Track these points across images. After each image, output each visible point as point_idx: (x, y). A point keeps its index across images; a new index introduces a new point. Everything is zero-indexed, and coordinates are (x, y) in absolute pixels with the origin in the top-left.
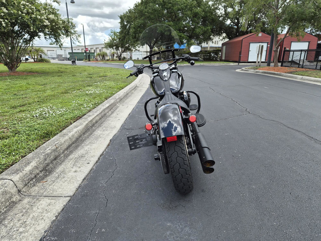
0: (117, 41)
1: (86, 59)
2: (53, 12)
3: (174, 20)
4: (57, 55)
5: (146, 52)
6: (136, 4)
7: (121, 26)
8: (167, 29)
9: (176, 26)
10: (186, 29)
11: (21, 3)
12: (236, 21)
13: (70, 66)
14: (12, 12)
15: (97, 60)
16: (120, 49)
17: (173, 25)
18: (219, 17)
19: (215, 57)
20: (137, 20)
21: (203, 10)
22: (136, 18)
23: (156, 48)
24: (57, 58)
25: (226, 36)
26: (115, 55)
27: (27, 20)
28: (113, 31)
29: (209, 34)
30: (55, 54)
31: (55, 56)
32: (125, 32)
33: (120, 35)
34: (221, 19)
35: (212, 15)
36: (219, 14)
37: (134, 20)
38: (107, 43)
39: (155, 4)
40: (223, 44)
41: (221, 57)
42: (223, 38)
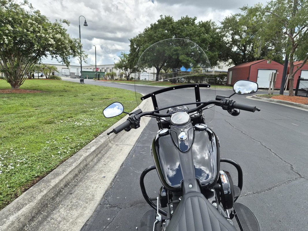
0: (126, 62)
1: (96, 78)
2: (61, 32)
3: (182, 45)
4: (70, 73)
5: (153, 73)
6: (146, 29)
7: (131, 49)
8: (175, 52)
9: (184, 50)
10: (193, 53)
11: (28, 22)
12: (243, 48)
13: (77, 85)
14: (17, 29)
15: (106, 80)
16: (129, 70)
17: (181, 50)
18: (227, 44)
19: (220, 81)
20: (146, 43)
21: (211, 36)
22: (146, 42)
23: (163, 70)
24: (70, 75)
25: (232, 62)
26: (124, 75)
27: (32, 38)
28: (123, 53)
29: (216, 59)
30: (69, 72)
31: (69, 74)
32: (135, 55)
33: (129, 57)
34: (228, 45)
35: (219, 42)
36: (226, 41)
37: (143, 44)
38: (117, 64)
39: (164, 30)
40: (229, 70)
41: (227, 81)
42: (229, 64)
